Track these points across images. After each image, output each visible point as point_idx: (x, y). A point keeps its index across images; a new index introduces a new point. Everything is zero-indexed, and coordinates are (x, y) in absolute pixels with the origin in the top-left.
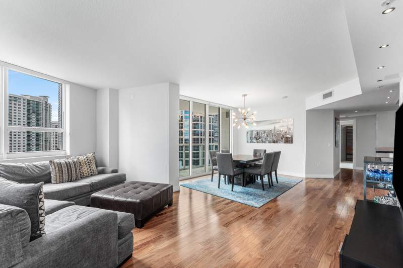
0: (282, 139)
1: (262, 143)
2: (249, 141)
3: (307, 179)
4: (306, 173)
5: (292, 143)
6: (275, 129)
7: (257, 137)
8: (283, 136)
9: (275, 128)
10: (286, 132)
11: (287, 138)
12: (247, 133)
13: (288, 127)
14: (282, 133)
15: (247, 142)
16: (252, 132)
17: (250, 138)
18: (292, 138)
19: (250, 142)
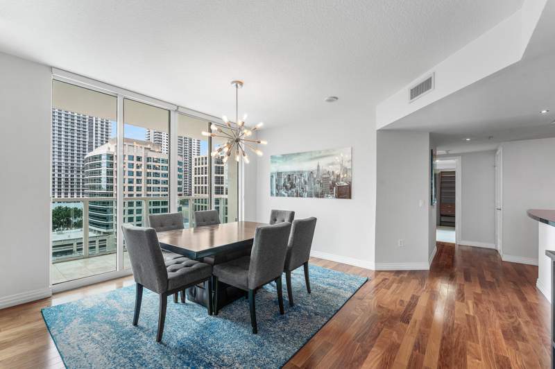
0: (331, 188)
1: (297, 196)
2: (274, 193)
3: (378, 272)
4: (376, 261)
5: (350, 198)
6: (318, 170)
7: (288, 185)
8: (334, 184)
9: (318, 166)
10: (338, 176)
11: (340, 187)
12: (272, 176)
13: (341, 165)
14: (332, 178)
15: (272, 194)
16: (279, 174)
17: (277, 185)
18: (349, 187)
19: (277, 195)
